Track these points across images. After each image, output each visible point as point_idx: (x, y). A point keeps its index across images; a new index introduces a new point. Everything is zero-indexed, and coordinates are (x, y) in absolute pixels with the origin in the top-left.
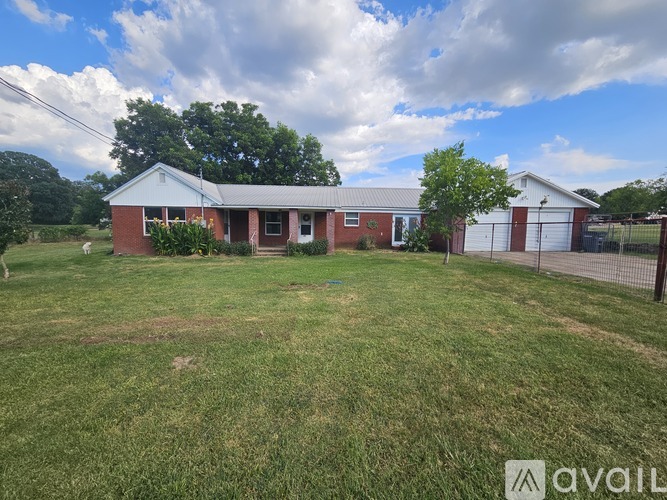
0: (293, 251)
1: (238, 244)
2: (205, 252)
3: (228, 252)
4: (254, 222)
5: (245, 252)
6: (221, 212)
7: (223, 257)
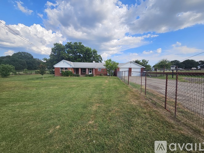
0: (87, 76)
1: (77, 74)
2: (71, 76)
3: (75, 76)
4: (80, 70)
5: (78, 76)
6: (74, 68)
7: (74, 77)
